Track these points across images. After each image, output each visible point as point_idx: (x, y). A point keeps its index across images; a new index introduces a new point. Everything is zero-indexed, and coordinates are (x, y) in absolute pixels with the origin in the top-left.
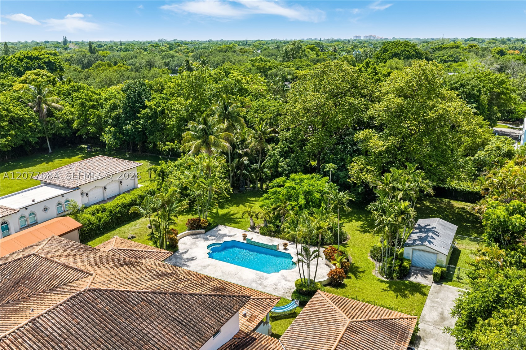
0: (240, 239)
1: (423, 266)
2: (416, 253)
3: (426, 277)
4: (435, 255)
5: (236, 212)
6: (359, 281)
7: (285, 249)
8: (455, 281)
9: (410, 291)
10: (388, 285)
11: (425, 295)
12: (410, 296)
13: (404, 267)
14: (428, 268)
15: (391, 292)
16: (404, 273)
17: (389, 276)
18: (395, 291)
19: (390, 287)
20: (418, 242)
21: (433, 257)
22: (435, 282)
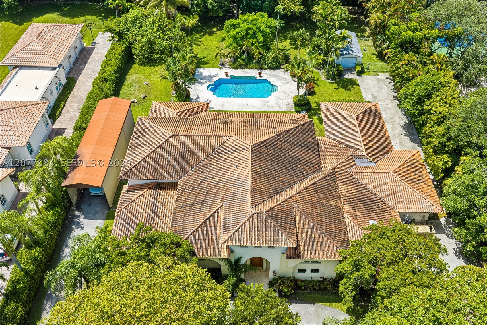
0: (224, 77)
1: (347, 67)
2: (344, 60)
3: (353, 74)
4: (355, 59)
5: (205, 56)
6: (319, 87)
7: (260, 76)
8: (367, 72)
9: (350, 85)
10: (336, 85)
11: (358, 85)
12: (352, 88)
13: (340, 70)
14: (351, 67)
15: (341, 89)
16: (340, 74)
17: (333, 79)
18: (343, 87)
19: (338, 86)
20: (345, 52)
21: (354, 60)
22: (358, 75)
